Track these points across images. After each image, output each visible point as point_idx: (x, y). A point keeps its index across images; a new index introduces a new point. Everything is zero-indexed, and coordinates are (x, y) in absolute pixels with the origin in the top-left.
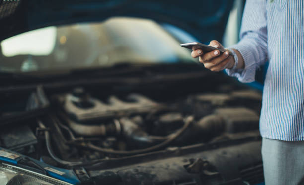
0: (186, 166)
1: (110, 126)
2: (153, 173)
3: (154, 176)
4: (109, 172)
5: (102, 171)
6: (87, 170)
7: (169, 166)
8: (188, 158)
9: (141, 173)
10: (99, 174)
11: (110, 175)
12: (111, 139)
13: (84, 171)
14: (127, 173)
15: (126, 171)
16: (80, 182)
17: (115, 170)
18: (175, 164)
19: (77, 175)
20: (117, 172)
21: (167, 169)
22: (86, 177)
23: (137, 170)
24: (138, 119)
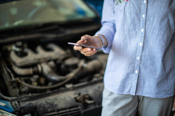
0: (75, 98)
1: (35, 69)
2: (56, 103)
3: (56, 105)
4: (31, 104)
5: (27, 103)
6: (18, 102)
7: (65, 98)
8: (77, 92)
9: (49, 104)
10: (25, 105)
11: (31, 105)
12: (36, 77)
13: (17, 103)
14: (41, 104)
15: (40, 102)
16: (14, 111)
17: (34, 102)
18: (69, 97)
19: (13, 106)
20: (35, 104)
21: (64, 100)
22: (17, 107)
23: (46, 102)
24: (52, 63)
